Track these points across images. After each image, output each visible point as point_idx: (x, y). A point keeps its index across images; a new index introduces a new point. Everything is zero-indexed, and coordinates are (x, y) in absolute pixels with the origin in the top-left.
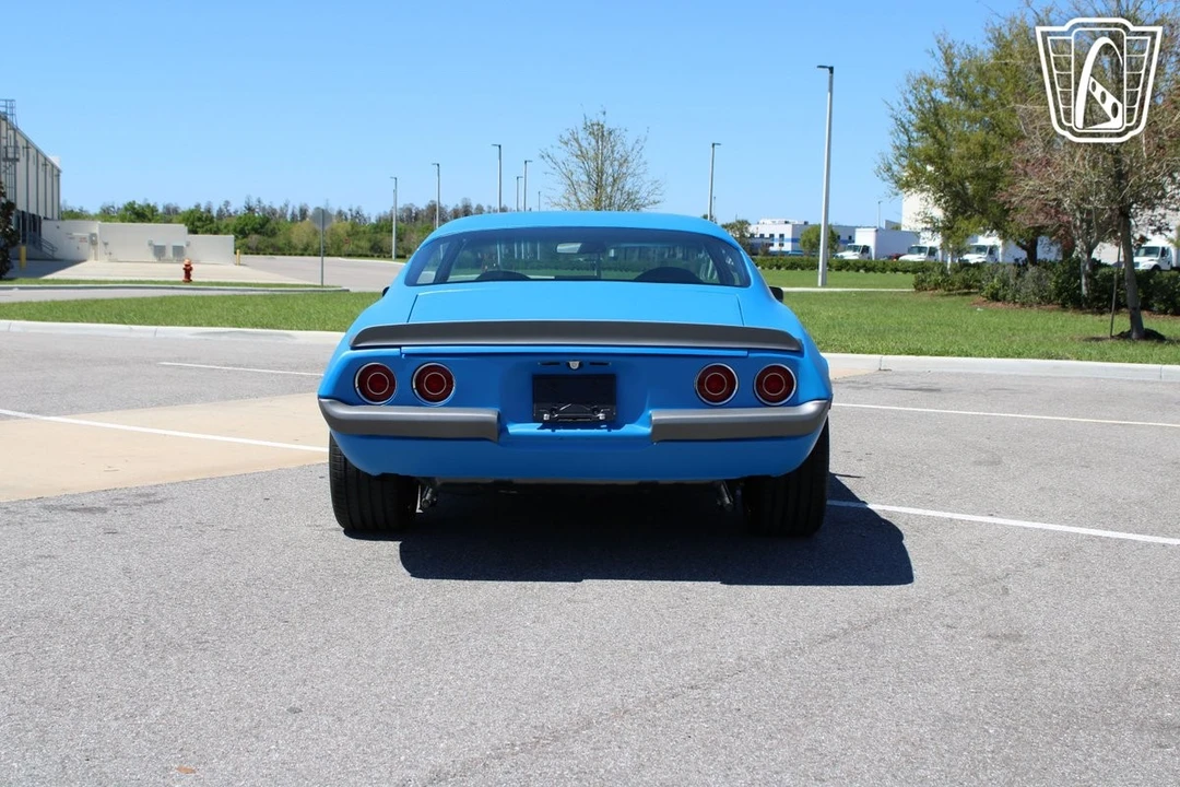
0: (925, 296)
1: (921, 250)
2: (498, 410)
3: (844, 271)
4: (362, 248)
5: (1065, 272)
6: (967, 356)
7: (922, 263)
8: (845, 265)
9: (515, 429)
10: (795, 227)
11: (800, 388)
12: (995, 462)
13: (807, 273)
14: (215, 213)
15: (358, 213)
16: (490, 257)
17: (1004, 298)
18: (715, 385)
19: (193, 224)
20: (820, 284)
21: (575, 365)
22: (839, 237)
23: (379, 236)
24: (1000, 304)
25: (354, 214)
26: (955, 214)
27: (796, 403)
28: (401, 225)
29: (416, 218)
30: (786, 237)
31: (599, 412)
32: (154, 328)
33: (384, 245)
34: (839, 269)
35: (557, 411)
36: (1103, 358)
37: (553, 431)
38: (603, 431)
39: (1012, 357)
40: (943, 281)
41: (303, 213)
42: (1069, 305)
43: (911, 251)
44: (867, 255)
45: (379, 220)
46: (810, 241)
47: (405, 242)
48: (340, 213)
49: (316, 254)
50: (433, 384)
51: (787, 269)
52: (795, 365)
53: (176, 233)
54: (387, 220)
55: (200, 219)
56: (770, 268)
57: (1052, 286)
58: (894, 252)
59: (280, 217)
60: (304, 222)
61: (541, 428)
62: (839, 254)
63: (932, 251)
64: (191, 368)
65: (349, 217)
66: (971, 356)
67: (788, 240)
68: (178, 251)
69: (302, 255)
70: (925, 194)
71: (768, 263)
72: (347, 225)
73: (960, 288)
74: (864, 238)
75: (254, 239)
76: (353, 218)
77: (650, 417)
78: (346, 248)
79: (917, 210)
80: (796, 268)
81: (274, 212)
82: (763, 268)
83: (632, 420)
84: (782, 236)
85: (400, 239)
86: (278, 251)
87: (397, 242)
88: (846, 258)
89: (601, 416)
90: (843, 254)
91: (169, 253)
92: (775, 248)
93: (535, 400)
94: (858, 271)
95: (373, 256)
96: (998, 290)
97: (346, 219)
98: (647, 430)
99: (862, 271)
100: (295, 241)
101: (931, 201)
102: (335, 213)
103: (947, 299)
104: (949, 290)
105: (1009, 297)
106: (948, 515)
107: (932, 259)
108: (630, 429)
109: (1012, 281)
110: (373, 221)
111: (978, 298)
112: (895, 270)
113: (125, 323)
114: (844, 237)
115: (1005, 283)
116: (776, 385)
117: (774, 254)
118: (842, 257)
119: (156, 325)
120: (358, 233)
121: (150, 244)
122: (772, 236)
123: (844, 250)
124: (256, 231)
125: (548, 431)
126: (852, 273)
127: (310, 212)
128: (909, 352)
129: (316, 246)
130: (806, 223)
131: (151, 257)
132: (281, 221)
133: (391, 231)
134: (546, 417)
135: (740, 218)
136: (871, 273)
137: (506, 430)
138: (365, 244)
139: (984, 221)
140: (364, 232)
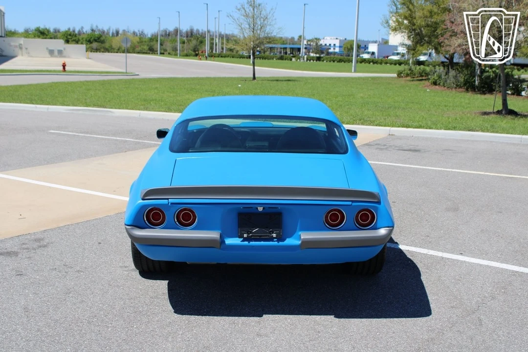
0: (402, 81)
1: (398, 54)
2: (220, 232)
3: (363, 63)
4: (144, 49)
5: (468, 74)
6: (430, 128)
7: (399, 60)
8: (364, 61)
9: (229, 241)
10: (340, 41)
11: (378, 219)
12: (456, 209)
13: (346, 64)
14: (77, 32)
15: (142, 32)
16: (202, 52)
17: (439, 84)
18: (334, 219)
19: (67, 37)
20: (353, 71)
21: (260, 209)
22: (360, 46)
23: (152, 43)
24: (437, 87)
25: (140, 33)
26: (417, 43)
27: (375, 228)
28: (162, 38)
29: (169, 35)
30: (336, 45)
31: (273, 233)
32: (47, 106)
33: (155, 47)
34: (361, 62)
35: (251, 232)
36: (493, 129)
37: (249, 243)
38: (275, 243)
39: (452, 130)
40: (410, 73)
41: (117, 33)
42: (469, 89)
43: (394, 54)
44: (373, 56)
45: (152, 35)
46: (347, 48)
47: (164, 46)
48: (134, 33)
49: (124, 52)
50: (186, 218)
51: (338, 62)
52: (376, 209)
53: (59, 44)
54: (155, 36)
55: (70, 35)
56: (330, 61)
57: (462, 80)
58: (386, 55)
59: (107, 34)
60: (118, 37)
61: (242, 241)
62: (361, 56)
63: (403, 55)
64: (63, 135)
65: (138, 34)
66: (432, 128)
67: (337, 47)
68: (60, 52)
69: (117, 52)
70: (403, 34)
71: (329, 59)
72: (137, 39)
73: (418, 77)
74: (373, 48)
75: (95, 45)
76: (140, 35)
77: (300, 236)
78: (138, 49)
79: (399, 40)
80: (342, 62)
81: (104, 32)
82: (327, 61)
83: (290, 236)
84: (334, 45)
85: (161, 45)
86: (107, 50)
87: (160, 47)
88: (364, 57)
89: (274, 235)
90: (363, 55)
91: (56, 53)
92: (332, 50)
93: (239, 227)
94: (370, 63)
95: (149, 53)
96: (436, 80)
97: (137, 35)
98: (298, 242)
99: (371, 63)
100: (114, 46)
101: (406, 37)
102: (132, 32)
103: (412, 83)
104: (413, 78)
105: (441, 84)
106: (440, 254)
107: (403, 59)
108: (289, 242)
109: (443, 77)
110: (149, 36)
111: (427, 83)
112: (386, 63)
113: (33, 104)
114: (363, 46)
115: (440, 77)
116: (366, 219)
117: (331, 53)
118: (362, 57)
119: (48, 105)
120: (142, 42)
121: (47, 49)
122: (330, 45)
123: (363, 53)
124: (95, 41)
125: (246, 243)
126: (367, 64)
127: (121, 32)
128: (403, 126)
129: (123, 49)
130: (345, 39)
131: (47, 55)
132: (108, 36)
133: (157, 41)
134: (245, 235)
135: (316, 37)
136: (376, 65)
137: (225, 242)
138: (146, 48)
139: (430, 47)
140: (145, 42)
